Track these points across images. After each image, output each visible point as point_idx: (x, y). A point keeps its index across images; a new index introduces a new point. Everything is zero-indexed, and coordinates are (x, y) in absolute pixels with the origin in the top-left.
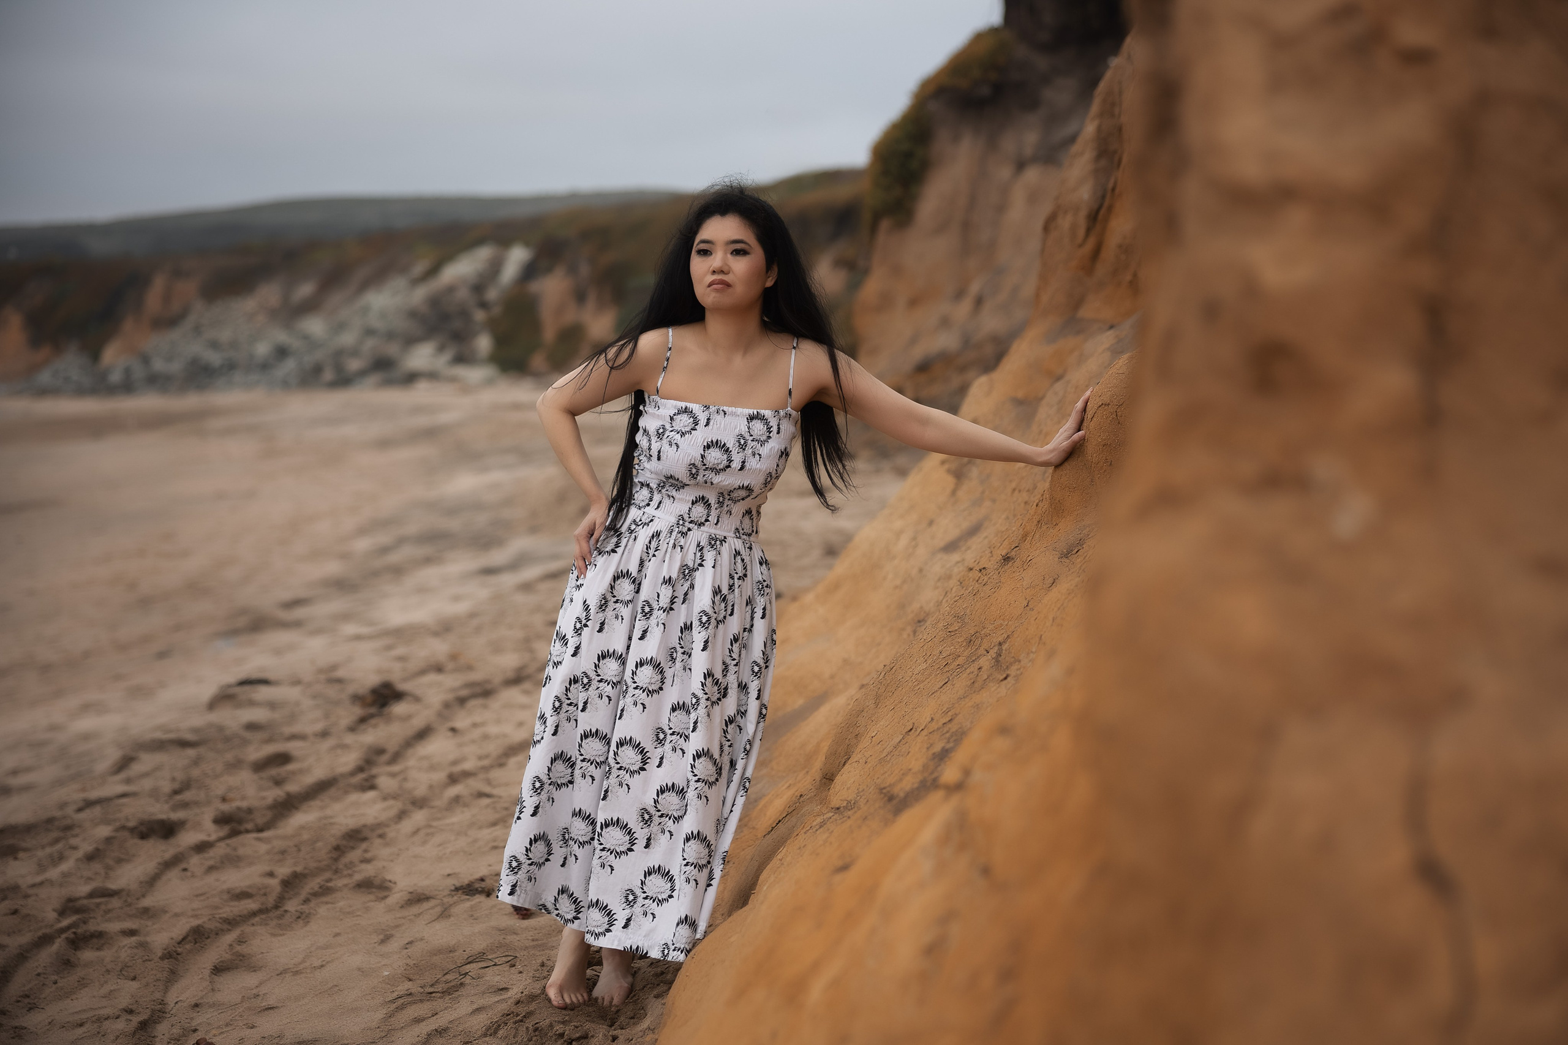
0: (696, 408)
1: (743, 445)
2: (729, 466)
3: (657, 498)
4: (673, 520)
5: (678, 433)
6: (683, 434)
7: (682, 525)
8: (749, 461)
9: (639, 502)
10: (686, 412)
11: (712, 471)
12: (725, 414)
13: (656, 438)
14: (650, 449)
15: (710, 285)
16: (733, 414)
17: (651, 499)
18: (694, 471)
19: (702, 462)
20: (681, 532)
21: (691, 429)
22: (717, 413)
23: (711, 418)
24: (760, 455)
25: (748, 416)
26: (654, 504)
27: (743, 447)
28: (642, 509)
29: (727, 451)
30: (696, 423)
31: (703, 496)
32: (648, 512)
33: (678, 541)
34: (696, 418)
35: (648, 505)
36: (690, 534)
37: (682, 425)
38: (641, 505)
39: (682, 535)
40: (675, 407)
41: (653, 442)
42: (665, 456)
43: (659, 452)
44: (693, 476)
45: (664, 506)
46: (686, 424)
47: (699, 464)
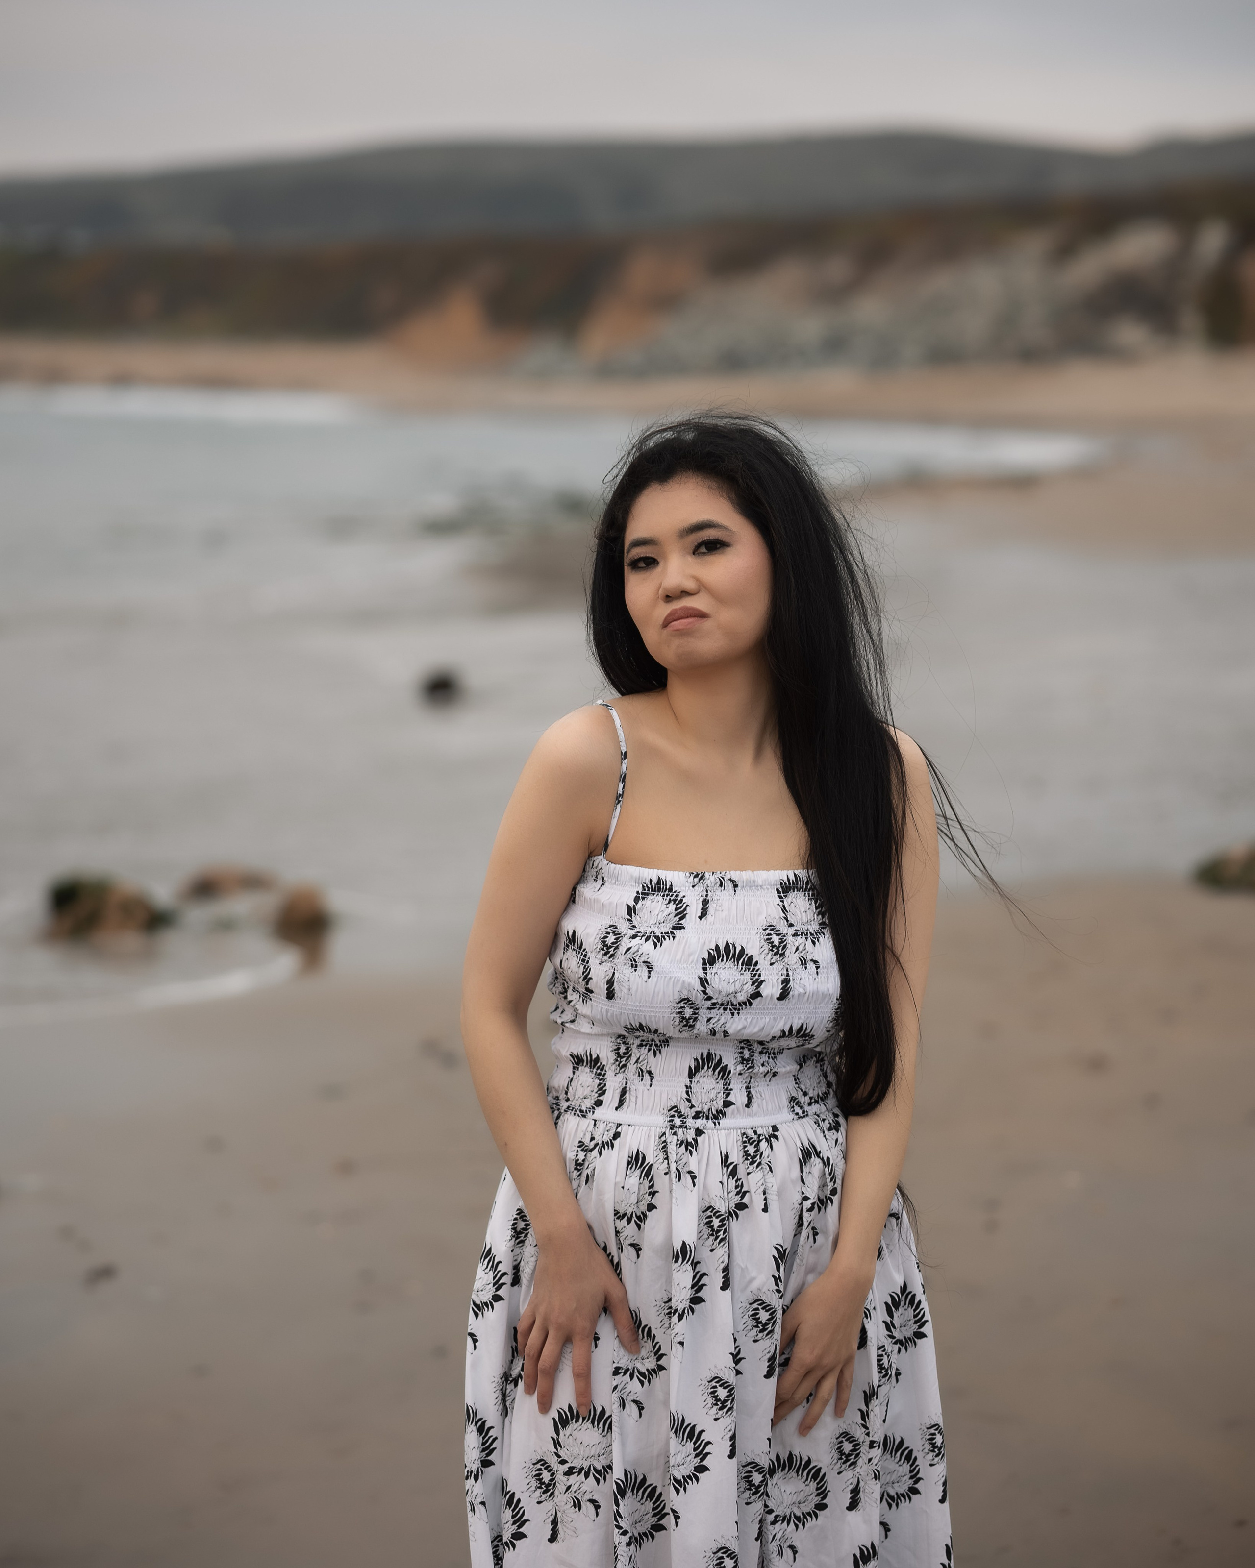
0: (678, 879)
1: (778, 948)
2: (757, 995)
3: (613, 1083)
4: (660, 1121)
5: (647, 939)
6: (658, 941)
7: (681, 1126)
8: (797, 977)
9: (578, 1103)
10: (659, 890)
11: (725, 1009)
12: (736, 886)
13: (600, 956)
14: (587, 979)
15: (666, 624)
16: (752, 885)
17: (602, 1091)
18: (688, 1012)
19: (704, 992)
20: (682, 1142)
21: (674, 928)
22: (721, 885)
23: (709, 898)
24: (815, 962)
25: (779, 887)
26: (611, 1097)
27: (779, 951)
28: (590, 1115)
29: (750, 963)
30: (681, 914)
31: (709, 1054)
32: (604, 1118)
33: (684, 1161)
34: (681, 900)
35: (599, 1103)
36: (703, 1142)
37: (652, 921)
38: (584, 1109)
39: (687, 1149)
40: (637, 880)
41: (593, 963)
42: (626, 991)
43: (610, 983)
44: (688, 1023)
45: (633, 1099)
46: (661, 918)
47: (697, 996)
